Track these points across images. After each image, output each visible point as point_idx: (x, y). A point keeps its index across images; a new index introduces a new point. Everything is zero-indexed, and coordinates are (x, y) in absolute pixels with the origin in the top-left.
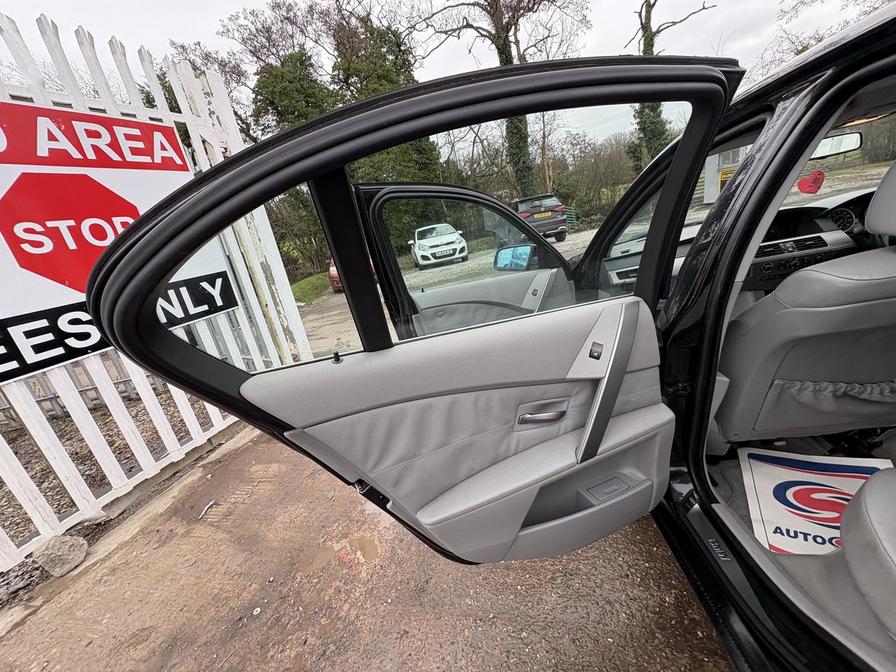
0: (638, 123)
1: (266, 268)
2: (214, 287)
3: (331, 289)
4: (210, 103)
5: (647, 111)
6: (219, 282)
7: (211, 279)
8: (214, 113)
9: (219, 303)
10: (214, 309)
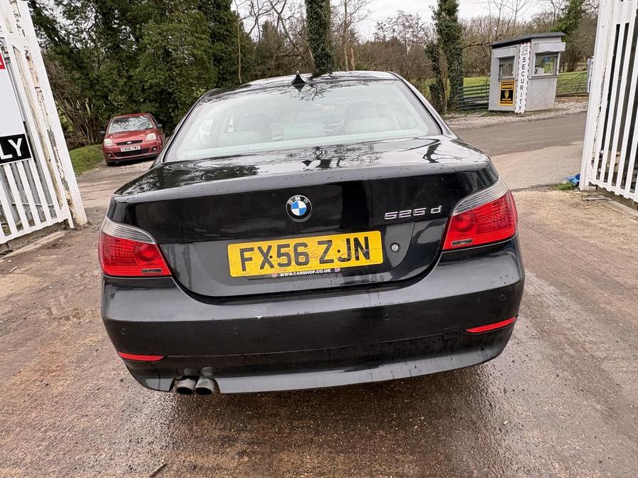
0: (436, 24)
1: (51, 134)
2: (16, 143)
3: (104, 162)
4: (18, 21)
5: (443, 14)
6: (20, 140)
7: (15, 138)
8: (20, 27)
9: (19, 154)
10: (16, 158)
